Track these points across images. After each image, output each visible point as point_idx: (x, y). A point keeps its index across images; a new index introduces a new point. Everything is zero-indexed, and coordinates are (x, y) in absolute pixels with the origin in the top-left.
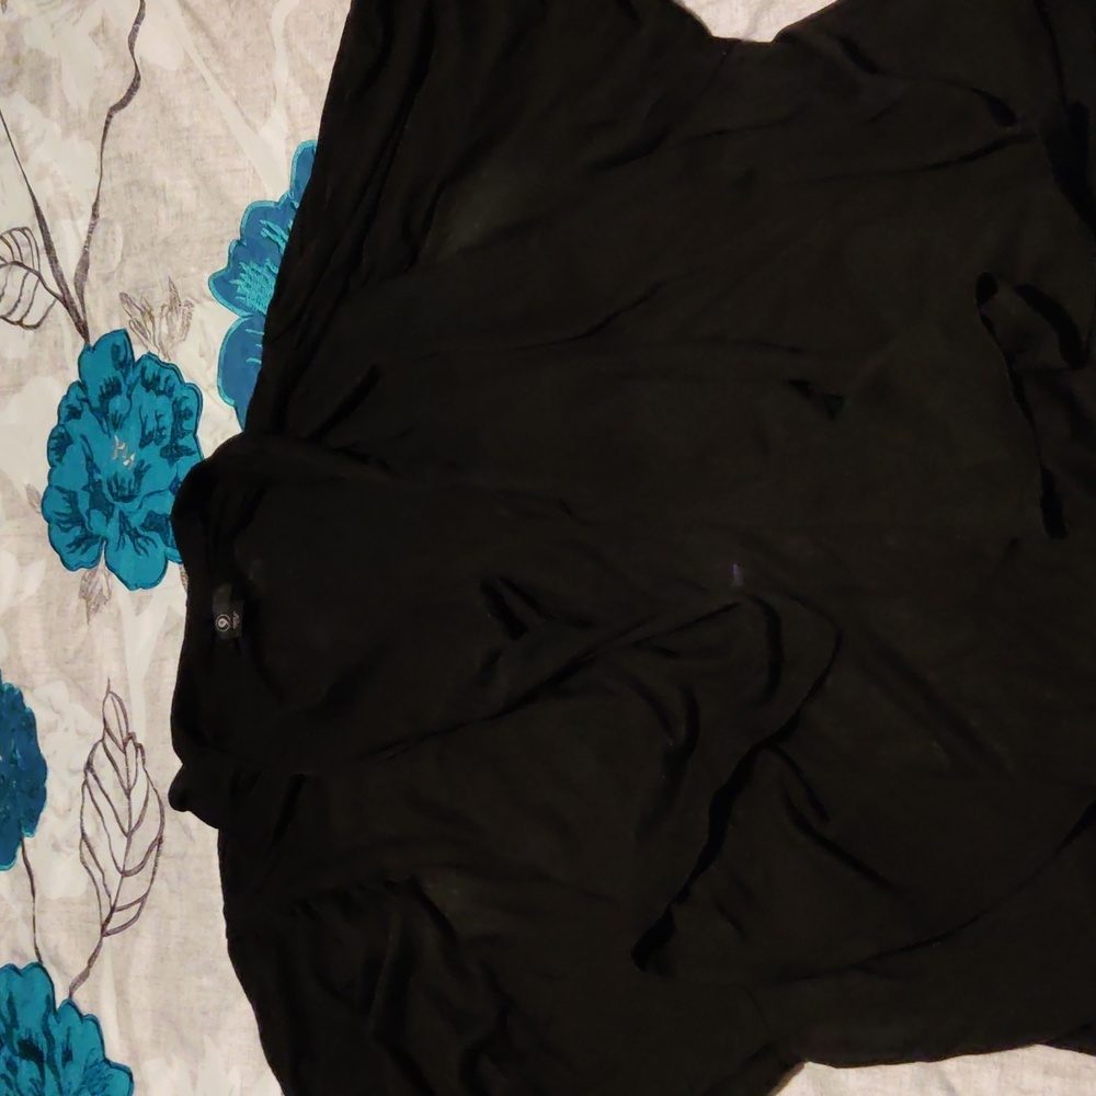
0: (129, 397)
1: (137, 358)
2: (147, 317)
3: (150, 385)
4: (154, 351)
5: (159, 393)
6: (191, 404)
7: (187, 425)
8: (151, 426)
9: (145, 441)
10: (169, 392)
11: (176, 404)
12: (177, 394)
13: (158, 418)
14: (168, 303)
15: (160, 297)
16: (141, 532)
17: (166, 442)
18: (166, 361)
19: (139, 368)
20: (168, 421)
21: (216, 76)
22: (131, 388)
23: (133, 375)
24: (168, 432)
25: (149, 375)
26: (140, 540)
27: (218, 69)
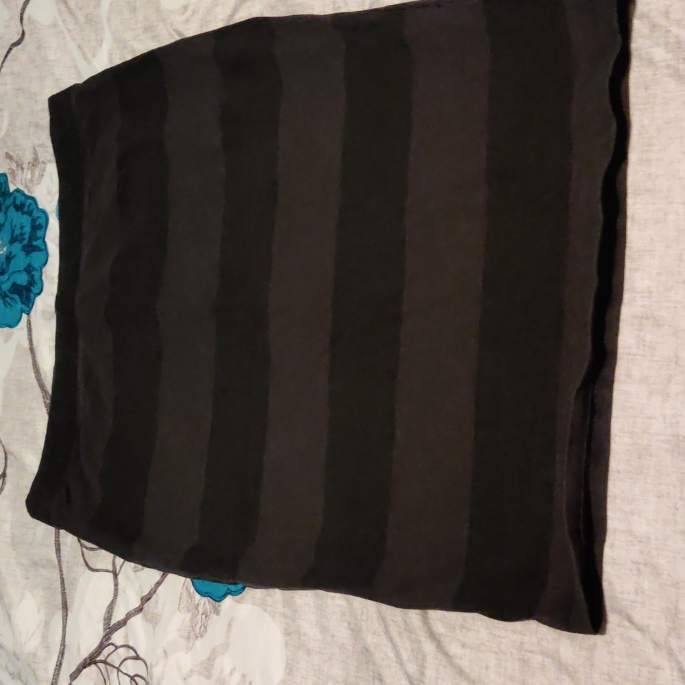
0: (6, 213)
1: (11, 191)
2: (20, 168)
3: (19, 208)
4: (21, 188)
5: (24, 213)
6: (42, 221)
7: (39, 233)
8: (17, 232)
9: (13, 241)
10: (30, 213)
11: (34, 220)
12: (35, 214)
13: (22, 228)
14: (32, 161)
15: (28, 157)
16: (9, 294)
17: (25, 242)
18: (29, 194)
19: (12, 197)
20: (27, 230)
21: (69, 31)
22: (7, 208)
23: (9, 201)
24: (27, 237)
25: (18, 202)
26: (8, 299)
27: (71, 27)
